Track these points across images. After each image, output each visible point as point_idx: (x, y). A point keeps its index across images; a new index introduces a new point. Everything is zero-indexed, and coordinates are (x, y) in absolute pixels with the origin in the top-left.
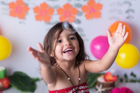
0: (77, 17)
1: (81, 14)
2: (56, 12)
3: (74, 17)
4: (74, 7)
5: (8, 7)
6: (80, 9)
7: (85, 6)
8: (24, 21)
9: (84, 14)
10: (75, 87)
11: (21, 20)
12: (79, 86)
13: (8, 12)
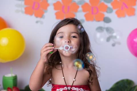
0: (106, 15)
1: (111, 11)
2: (80, 9)
3: (103, 15)
5: (23, 3)
6: (109, 5)
8: (42, 20)
9: (114, 11)
10: (67, 86)
12: (72, 86)
13: (23, 10)
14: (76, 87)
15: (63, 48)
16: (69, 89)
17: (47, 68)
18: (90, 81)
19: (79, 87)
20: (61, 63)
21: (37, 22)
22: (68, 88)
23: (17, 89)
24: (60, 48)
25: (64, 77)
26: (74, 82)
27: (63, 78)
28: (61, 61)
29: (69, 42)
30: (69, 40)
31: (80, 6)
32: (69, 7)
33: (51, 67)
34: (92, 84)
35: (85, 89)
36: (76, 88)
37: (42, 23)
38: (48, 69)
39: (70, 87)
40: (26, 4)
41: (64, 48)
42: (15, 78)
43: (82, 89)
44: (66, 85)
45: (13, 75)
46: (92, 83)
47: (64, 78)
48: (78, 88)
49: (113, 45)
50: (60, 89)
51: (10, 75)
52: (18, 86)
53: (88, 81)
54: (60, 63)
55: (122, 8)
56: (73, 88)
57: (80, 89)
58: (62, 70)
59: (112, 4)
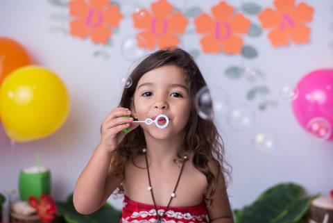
0: (248, 40)
1: (257, 32)
2: (191, 26)
3: (241, 41)
4: (240, 12)
5: (67, 11)
6: (255, 20)
7: (268, 10)
8: (107, 49)
9: (266, 32)
10: (157, 208)
11: (99, 47)
12: (167, 209)
13: (67, 26)
14: (176, 210)
15: (152, 121)
16: (162, 214)
17: (114, 162)
18: (207, 197)
19: (183, 210)
20: (146, 153)
21: (96, 54)
22: (159, 211)
23: (50, 201)
24: (145, 122)
25: (150, 186)
26: (173, 199)
27: (150, 188)
28: (145, 146)
29: (165, 108)
30: (166, 103)
31: (191, 20)
32: (166, 24)
33: (124, 159)
34: (211, 204)
35: (195, 215)
36: (177, 213)
37: (107, 56)
38: (116, 164)
39: (163, 211)
40: (72, 13)
41: (156, 121)
42: (46, 177)
43: (188, 214)
44: (155, 206)
45: (43, 170)
46: (211, 200)
47: (151, 190)
48: (180, 213)
49: (262, 107)
50: (141, 212)
51: (35, 170)
52: (52, 195)
53: (204, 196)
54: (144, 150)
55: (283, 27)
56: (170, 212)
57: (185, 215)
58: (146, 170)
59: (261, 18)
